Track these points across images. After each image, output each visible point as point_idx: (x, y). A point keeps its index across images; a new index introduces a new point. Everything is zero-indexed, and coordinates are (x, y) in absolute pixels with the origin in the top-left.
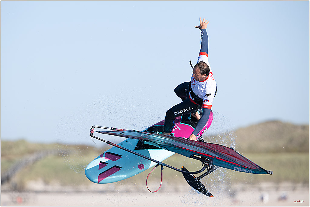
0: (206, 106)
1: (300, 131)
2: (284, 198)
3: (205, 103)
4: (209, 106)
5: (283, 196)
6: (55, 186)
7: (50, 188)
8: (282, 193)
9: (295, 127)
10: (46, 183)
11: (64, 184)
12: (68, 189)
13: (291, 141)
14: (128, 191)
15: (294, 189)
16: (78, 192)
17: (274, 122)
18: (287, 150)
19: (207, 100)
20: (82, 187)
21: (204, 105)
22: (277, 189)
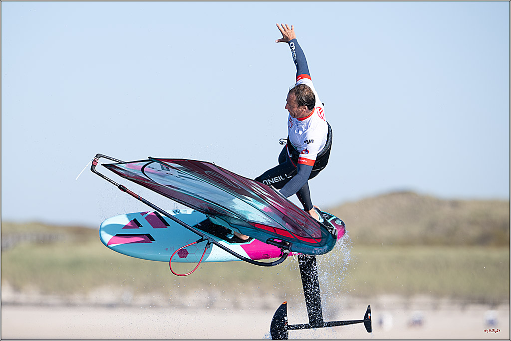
0: (304, 161)
1: (447, 210)
2: (418, 323)
3: (302, 156)
4: (310, 161)
5: (417, 319)
6: (32, 293)
7: (22, 297)
8: (416, 313)
9: (439, 202)
10: (17, 288)
11: (45, 292)
12: (52, 299)
13: (432, 225)
14: (153, 306)
15: (435, 307)
16: (69, 305)
17: (405, 193)
18: (426, 242)
19: (307, 151)
20: (77, 298)
21: (301, 158)
22: (407, 307)
